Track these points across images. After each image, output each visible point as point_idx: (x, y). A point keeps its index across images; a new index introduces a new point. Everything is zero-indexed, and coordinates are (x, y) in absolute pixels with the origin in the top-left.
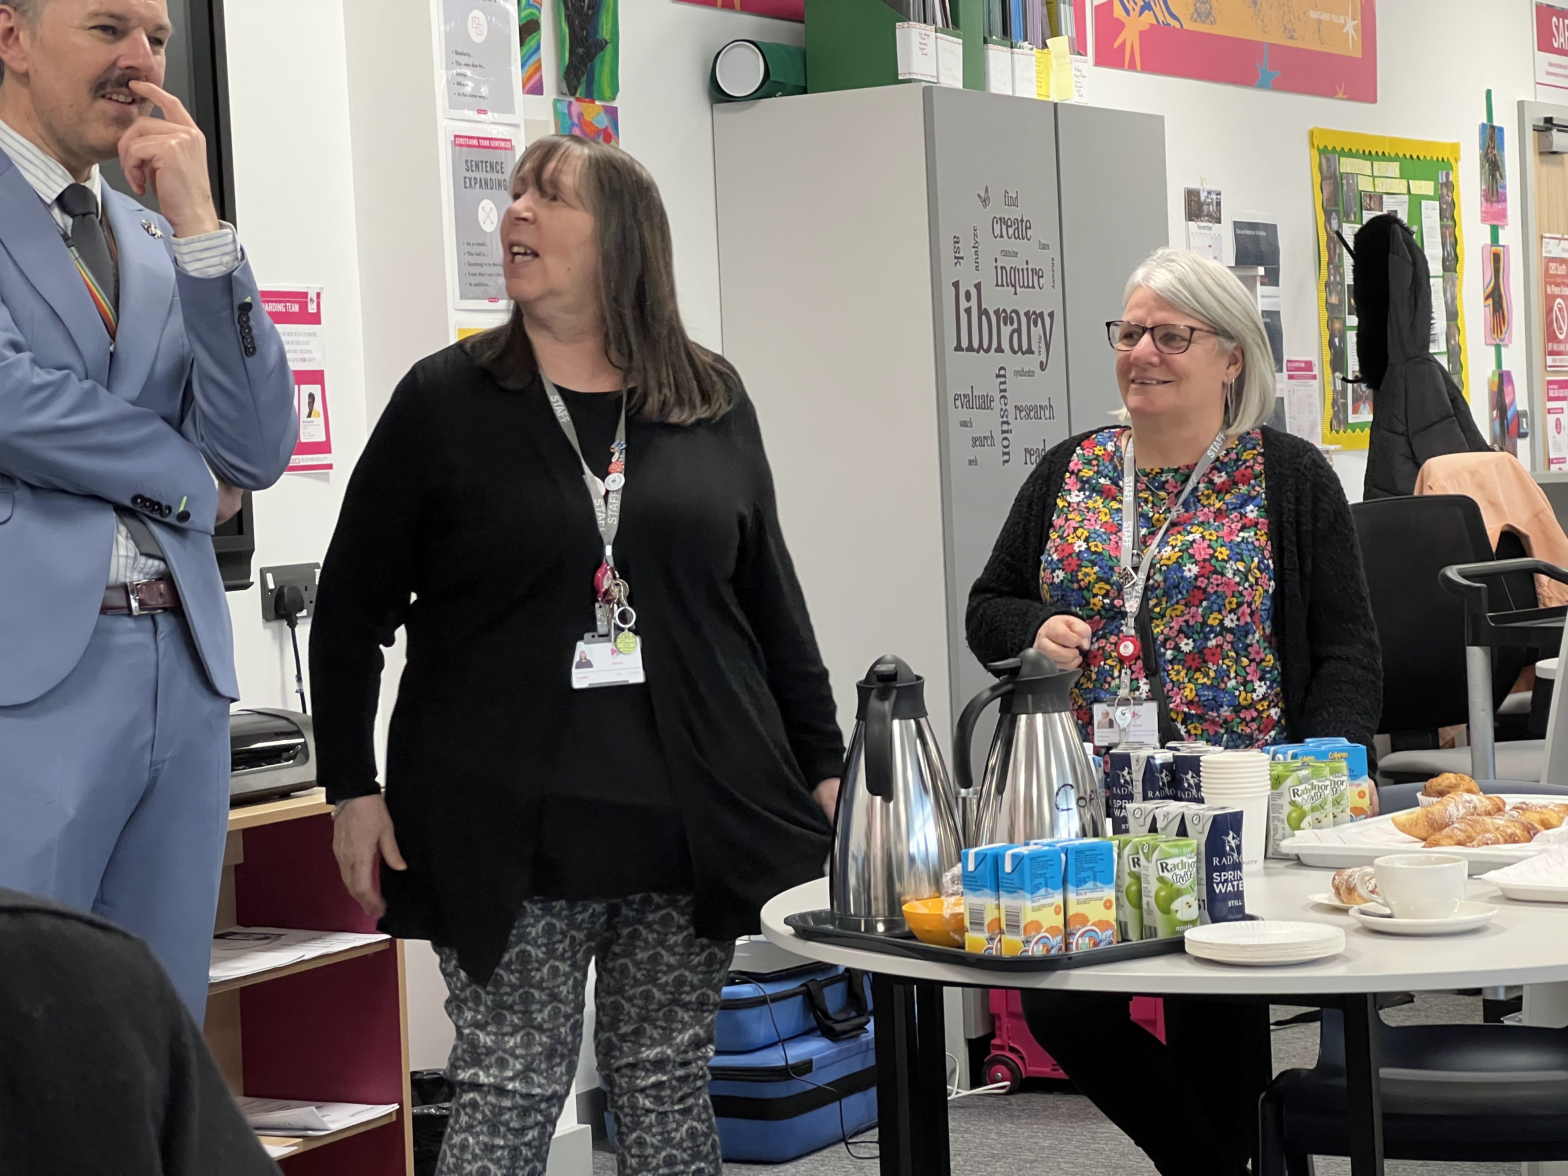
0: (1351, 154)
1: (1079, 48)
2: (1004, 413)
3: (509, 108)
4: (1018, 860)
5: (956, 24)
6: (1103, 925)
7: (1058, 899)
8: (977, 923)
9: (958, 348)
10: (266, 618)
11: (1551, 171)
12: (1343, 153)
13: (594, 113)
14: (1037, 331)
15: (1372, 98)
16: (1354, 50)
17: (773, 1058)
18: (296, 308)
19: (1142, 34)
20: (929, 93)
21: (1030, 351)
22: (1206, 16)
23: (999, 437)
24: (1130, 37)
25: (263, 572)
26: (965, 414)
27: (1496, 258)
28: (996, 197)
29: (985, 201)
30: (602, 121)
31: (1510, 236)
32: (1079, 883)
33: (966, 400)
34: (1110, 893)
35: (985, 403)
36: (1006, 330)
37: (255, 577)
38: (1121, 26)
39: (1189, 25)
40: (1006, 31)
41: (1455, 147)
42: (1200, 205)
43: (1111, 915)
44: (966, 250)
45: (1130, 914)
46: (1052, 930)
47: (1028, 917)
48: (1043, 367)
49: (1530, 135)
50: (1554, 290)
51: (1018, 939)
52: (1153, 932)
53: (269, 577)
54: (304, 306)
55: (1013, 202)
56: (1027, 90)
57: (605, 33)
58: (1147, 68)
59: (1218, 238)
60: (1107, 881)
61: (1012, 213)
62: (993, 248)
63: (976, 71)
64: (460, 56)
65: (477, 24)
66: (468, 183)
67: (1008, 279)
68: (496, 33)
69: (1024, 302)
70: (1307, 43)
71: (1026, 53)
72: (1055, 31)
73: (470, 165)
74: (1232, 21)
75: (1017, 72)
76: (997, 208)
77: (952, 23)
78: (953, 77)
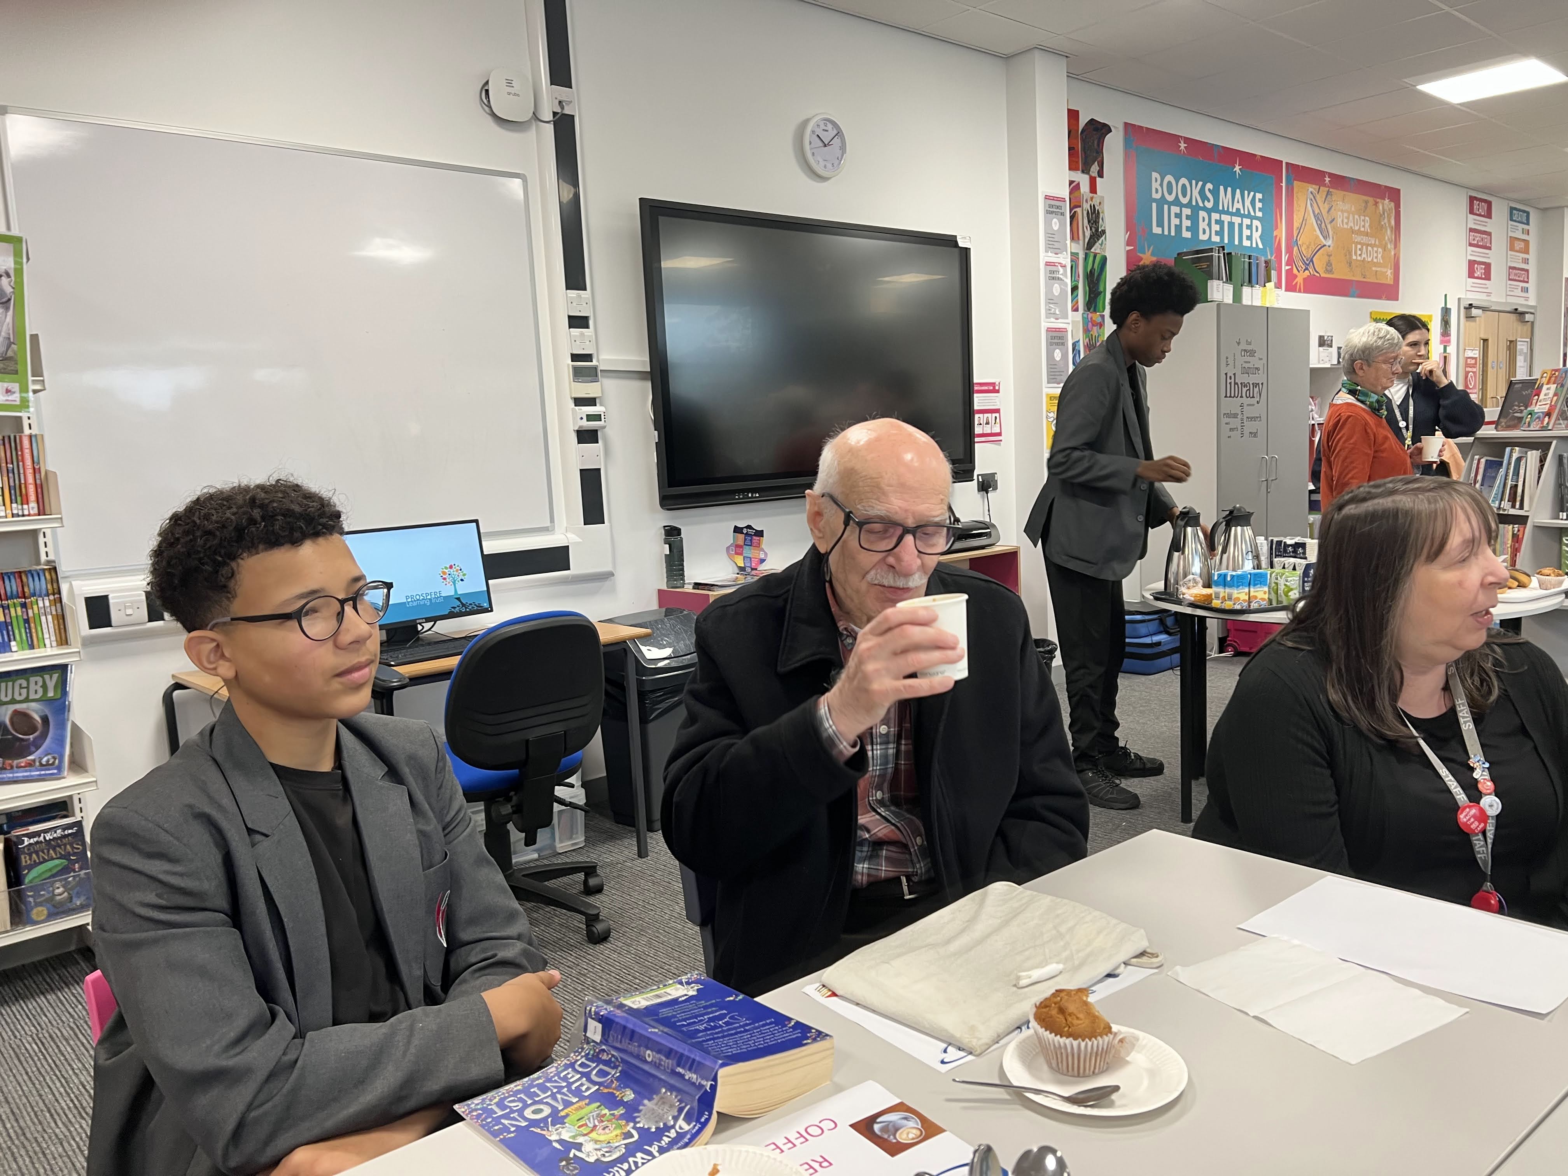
1: (1278, 286)
2: (1242, 420)
3: (1066, 317)
4: (1232, 577)
5: (1231, 280)
6: (1263, 599)
7: (1247, 590)
8: (1217, 597)
9: (1226, 397)
10: (979, 491)
11: (1471, 324)
13: (1096, 317)
14: (1256, 390)
15: (1396, 298)
16: (1390, 280)
17: (1148, 640)
18: (989, 388)
19: (1304, 279)
20: (1219, 305)
21: (1253, 397)
22: (1330, 271)
23: (1239, 428)
24: (1299, 280)
25: (978, 476)
26: (1228, 420)
27: (1445, 357)
28: (1243, 342)
29: (1239, 343)
30: (1099, 320)
31: (1452, 349)
32: (1255, 585)
33: (1227, 415)
34: (1266, 589)
35: (1235, 416)
36: (1244, 390)
37: (975, 477)
38: (1296, 276)
39: (1323, 275)
40: (1250, 281)
41: (1430, 317)
42: (1324, 341)
43: (1266, 596)
44: (1231, 362)
45: (1273, 596)
46: (1244, 600)
47: (1235, 596)
48: (1258, 402)
49: (1462, 310)
50: (1468, 369)
51: (1231, 603)
52: (1281, 602)
53: (980, 478)
54: (994, 387)
55: (1250, 344)
56: (1258, 303)
57: (1101, 289)
58: (1306, 291)
59: (1331, 353)
60: (1265, 585)
61: (1249, 348)
62: (1240, 360)
63: (1237, 297)
64: (1050, 300)
65: (1056, 289)
66: (1051, 344)
67: (1246, 371)
68: (1063, 292)
69: (1252, 379)
70: (1372, 280)
71: (1258, 289)
72: (1269, 281)
73: (1053, 338)
74: (1340, 273)
75: (1253, 296)
76: (1243, 346)
77: (1229, 279)
78: (1229, 299)
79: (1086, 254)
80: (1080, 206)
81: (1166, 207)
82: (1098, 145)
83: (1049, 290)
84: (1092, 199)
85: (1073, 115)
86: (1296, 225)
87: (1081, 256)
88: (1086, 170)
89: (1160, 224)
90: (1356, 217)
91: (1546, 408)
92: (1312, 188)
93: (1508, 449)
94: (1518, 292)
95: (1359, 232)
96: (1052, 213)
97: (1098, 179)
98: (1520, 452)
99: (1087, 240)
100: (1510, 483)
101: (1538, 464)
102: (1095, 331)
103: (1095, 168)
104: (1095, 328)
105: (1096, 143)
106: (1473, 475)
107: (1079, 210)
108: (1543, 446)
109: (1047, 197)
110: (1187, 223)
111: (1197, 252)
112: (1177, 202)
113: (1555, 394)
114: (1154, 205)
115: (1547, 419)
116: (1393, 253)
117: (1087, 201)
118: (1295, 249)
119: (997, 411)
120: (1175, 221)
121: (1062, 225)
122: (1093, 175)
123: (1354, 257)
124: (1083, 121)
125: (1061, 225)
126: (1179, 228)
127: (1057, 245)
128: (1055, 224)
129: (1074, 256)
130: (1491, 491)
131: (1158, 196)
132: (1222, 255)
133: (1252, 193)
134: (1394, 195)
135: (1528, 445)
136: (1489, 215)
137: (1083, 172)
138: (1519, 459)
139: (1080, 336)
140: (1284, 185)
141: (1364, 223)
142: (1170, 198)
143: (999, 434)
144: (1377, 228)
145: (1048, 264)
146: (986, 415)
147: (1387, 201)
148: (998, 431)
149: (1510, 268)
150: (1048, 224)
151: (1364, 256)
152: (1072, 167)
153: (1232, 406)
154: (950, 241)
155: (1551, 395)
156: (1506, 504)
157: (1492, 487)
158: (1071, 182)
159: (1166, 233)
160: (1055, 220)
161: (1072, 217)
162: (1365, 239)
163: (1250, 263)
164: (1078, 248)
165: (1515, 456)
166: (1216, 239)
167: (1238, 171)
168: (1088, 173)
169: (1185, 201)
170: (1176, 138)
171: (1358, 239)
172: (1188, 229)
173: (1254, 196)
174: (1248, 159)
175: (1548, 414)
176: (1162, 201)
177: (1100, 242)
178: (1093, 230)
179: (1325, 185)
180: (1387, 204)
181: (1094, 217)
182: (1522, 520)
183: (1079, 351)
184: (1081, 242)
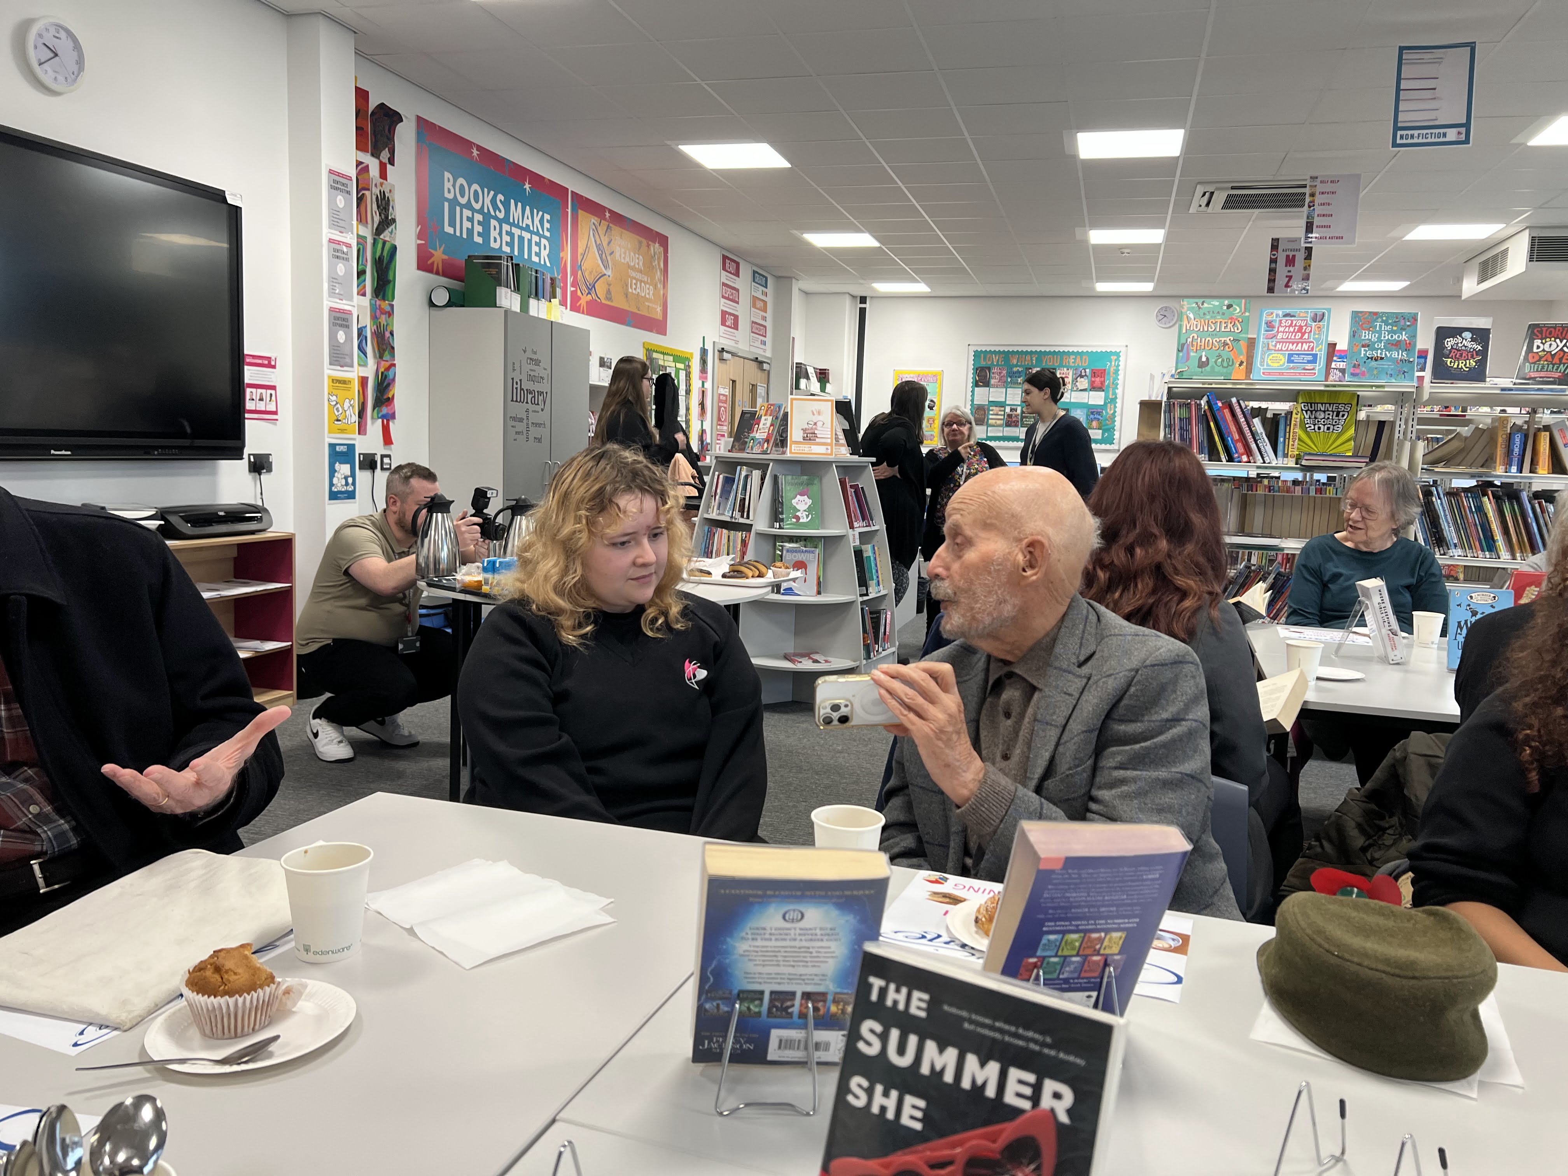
0: (657, 352)
1: (563, 303)
2: (528, 424)
3: (351, 299)
5: (518, 290)
8: (486, 583)
9: (512, 400)
10: (250, 471)
11: (723, 366)
12: (654, 351)
13: (385, 305)
14: (541, 398)
15: (665, 334)
16: (659, 317)
18: (266, 362)
19: (587, 302)
20: (507, 312)
21: (538, 404)
22: (610, 299)
23: (525, 432)
24: (583, 302)
25: (249, 455)
26: (513, 423)
27: (703, 392)
28: (529, 351)
29: (525, 352)
30: (389, 309)
31: (708, 385)
33: (514, 419)
35: (521, 420)
36: (530, 396)
37: (245, 456)
38: (579, 298)
39: (604, 301)
40: (536, 295)
41: (692, 354)
42: (605, 362)
44: (517, 367)
48: (542, 410)
49: (717, 353)
50: (721, 404)
53: (252, 457)
54: (270, 362)
55: (535, 353)
56: (543, 316)
57: (391, 277)
58: (587, 314)
61: (534, 357)
62: (526, 367)
63: (525, 307)
64: (334, 279)
65: (341, 269)
66: (335, 324)
67: (531, 378)
68: (348, 273)
69: (537, 387)
70: (644, 313)
71: (543, 303)
72: (555, 297)
73: (336, 318)
74: (619, 302)
75: (539, 309)
76: (529, 354)
77: (517, 289)
78: (516, 308)
79: (375, 240)
80: (368, 190)
81: (458, 209)
82: (389, 131)
83: (332, 269)
84: (381, 184)
85: (362, 95)
86: (580, 250)
87: (370, 241)
88: (376, 154)
89: (452, 224)
90: (632, 254)
91: (765, 436)
92: (594, 220)
93: (739, 468)
94: (758, 344)
95: (633, 268)
96: (337, 189)
97: (389, 166)
98: (747, 471)
99: (375, 226)
100: (739, 496)
101: (760, 482)
102: (383, 319)
103: (385, 155)
104: (383, 316)
105: (387, 128)
106: (714, 488)
107: (367, 193)
108: (763, 467)
109: (331, 172)
110: (478, 228)
111: (487, 257)
112: (468, 206)
113: (772, 425)
114: (446, 204)
115: (766, 445)
116: (662, 292)
117: (376, 185)
118: (580, 272)
119: (273, 388)
120: (467, 224)
121: (348, 204)
122: (384, 161)
123: (630, 290)
124: (373, 104)
125: (346, 203)
126: (470, 232)
127: (341, 223)
128: (340, 201)
129: (361, 240)
130: (727, 503)
131: (450, 196)
132: (510, 264)
133: (541, 213)
134: (663, 241)
135: (753, 465)
136: (737, 274)
137: (373, 155)
138: (747, 477)
139: (366, 321)
140: (569, 210)
141: (638, 261)
142: (463, 201)
143: (275, 413)
144: (649, 268)
145: (331, 241)
146: (259, 391)
147: (657, 245)
148: (274, 409)
149: (753, 322)
150: (332, 201)
151: (638, 290)
152: (361, 146)
153: (519, 409)
154: (219, 196)
155: (768, 425)
156: (737, 514)
157: (727, 499)
158: (359, 163)
159: (458, 234)
160: (340, 197)
161: (360, 200)
162: (639, 276)
163: (536, 277)
164: (367, 232)
165: (744, 474)
166: (506, 249)
167: (528, 189)
168: (378, 157)
169: (477, 206)
170: (467, 144)
171: (633, 274)
172: (479, 234)
173: (543, 216)
174: (537, 180)
175: (767, 441)
176: (454, 203)
177: (390, 229)
178: (383, 216)
179: (605, 219)
180: (656, 248)
181: (384, 203)
182: (748, 528)
183: (366, 337)
184: (370, 226)
